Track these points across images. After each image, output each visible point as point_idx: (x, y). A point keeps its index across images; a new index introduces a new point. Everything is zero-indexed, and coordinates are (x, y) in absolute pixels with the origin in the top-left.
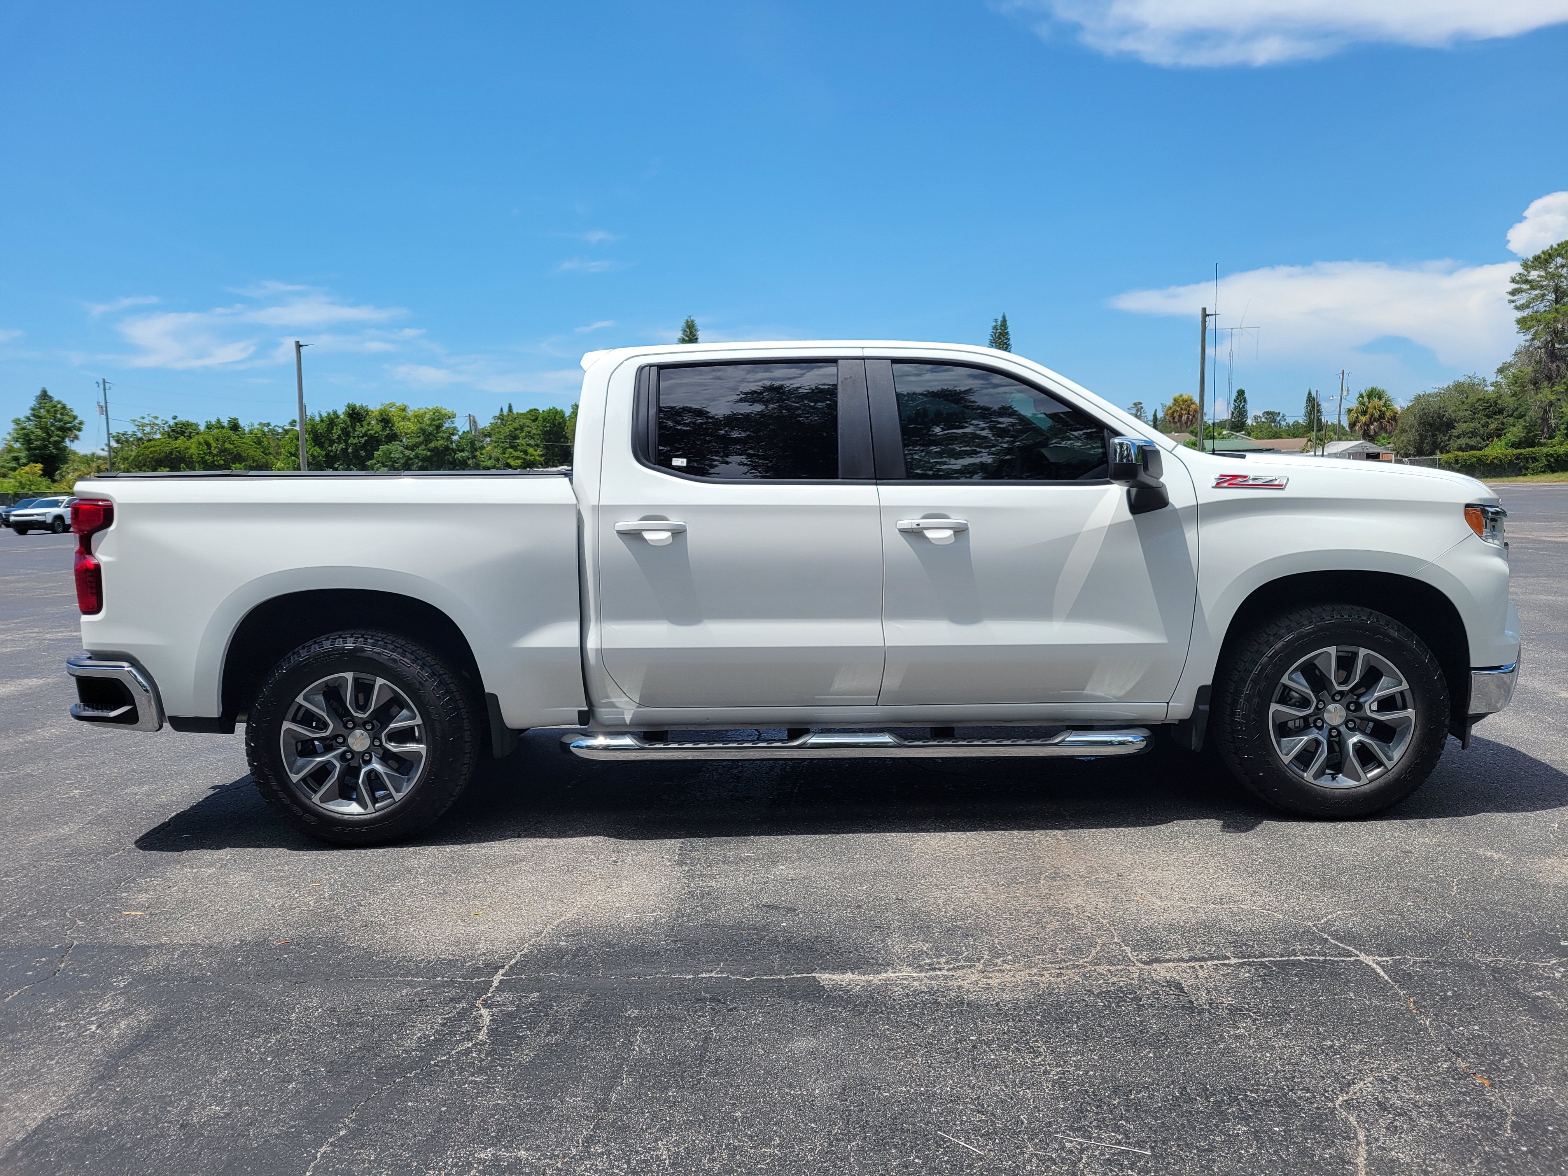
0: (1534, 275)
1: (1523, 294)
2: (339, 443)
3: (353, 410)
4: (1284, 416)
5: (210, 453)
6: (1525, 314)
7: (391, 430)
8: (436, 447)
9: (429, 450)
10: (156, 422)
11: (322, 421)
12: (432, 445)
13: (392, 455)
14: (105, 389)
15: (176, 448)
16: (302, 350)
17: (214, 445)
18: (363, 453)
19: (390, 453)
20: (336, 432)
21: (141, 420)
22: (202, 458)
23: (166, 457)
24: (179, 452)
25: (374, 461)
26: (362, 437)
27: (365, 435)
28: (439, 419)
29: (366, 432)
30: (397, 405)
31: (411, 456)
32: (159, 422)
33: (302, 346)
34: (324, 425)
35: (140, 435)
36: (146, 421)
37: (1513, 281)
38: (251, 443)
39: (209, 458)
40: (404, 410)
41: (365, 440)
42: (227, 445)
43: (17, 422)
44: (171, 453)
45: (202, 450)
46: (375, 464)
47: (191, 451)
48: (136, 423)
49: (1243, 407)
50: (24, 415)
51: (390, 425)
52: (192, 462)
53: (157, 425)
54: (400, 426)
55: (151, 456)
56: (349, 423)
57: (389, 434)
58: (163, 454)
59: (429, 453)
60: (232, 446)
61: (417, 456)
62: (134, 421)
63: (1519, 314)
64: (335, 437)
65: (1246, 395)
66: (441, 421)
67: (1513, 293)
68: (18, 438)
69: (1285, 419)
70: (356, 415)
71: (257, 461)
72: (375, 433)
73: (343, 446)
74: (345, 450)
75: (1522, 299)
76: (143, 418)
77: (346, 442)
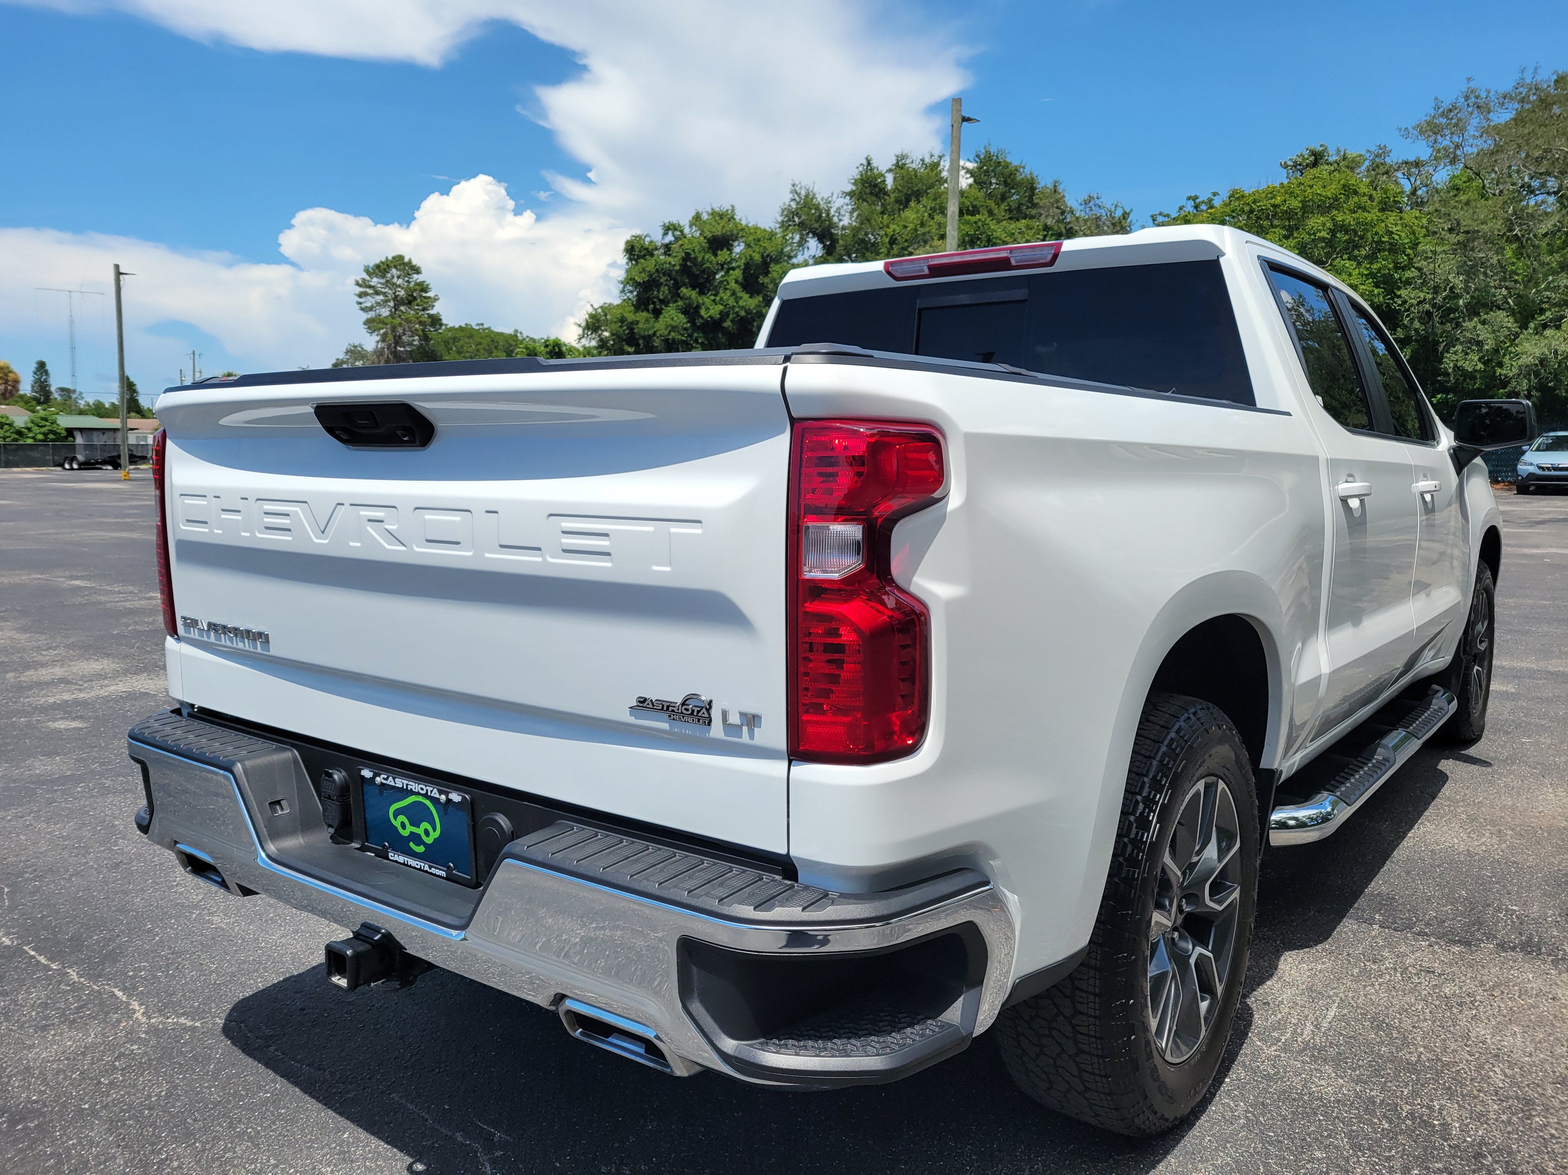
0: (375, 281)
1: (368, 297)
4: (81, 393)
6: (369, 316)
37: (358, 284)
49: (46, 381)
63: (365, 316)
65: (47, 367)
67: (360, 295)
69: (83, 398)
75: (369, 302)
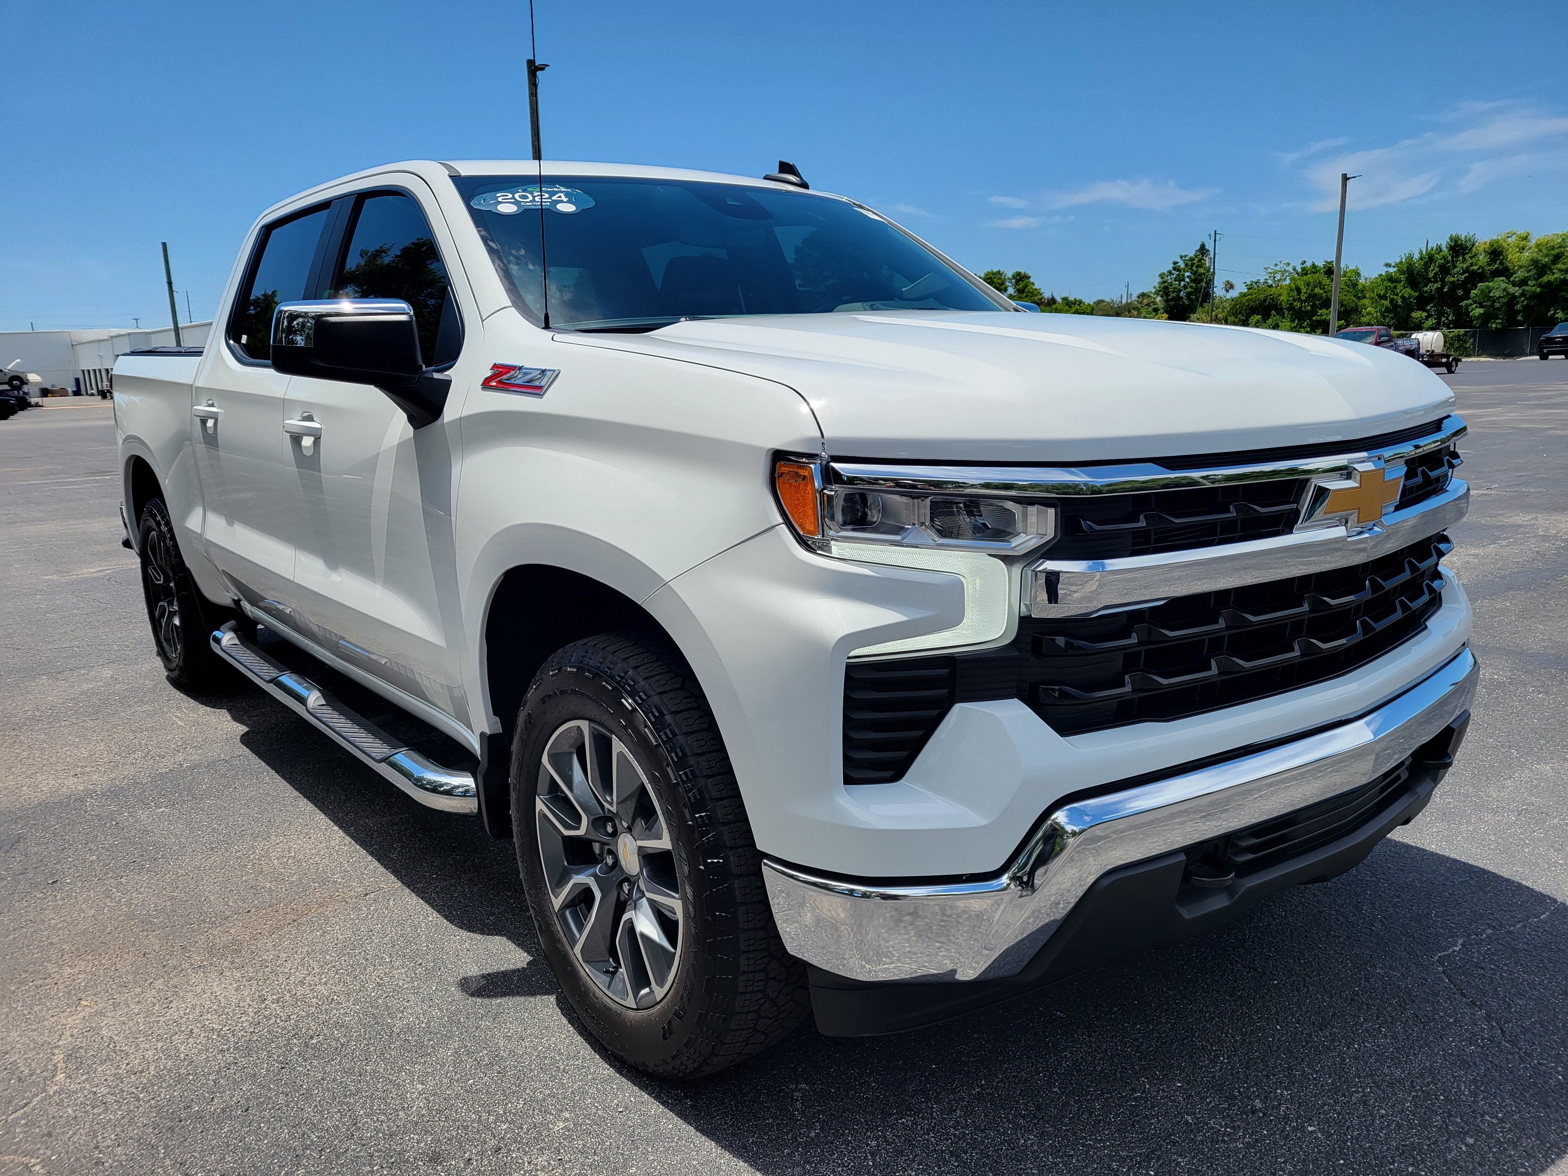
2: (1436, 282)
3: (1456, 242)
5: (1300, 299)
7: (1501, 263)
8: (1549, 282)
9: (1540, 286)
10: (1287, 269)
11: (1421, 259)
12: (1545, 279)
13: (1491, 294)
14: (1215, 241)
15: (1271, 295)
16: (1349, 183)
17: (1304, 290)
18: (1460, 293)
19: (1490, 292)
20: (1433, 270)
21: (1274, 267)
22: (1292, 304)
23: (1260, 304)
24: (1272, 299)
25: (1470, 301)
26: (1462, 274)
27: (1466, 270)
28: (1560, 247)
29: (1467, 267)
30: (1519, 233)
31: (1517, 294)
32: (1290, 269)
33: (1349, 178)
34: (1422, 263)
35: (1270, 282)
36: (1278, 268)
38: (1344, 287)
39: (1297, 304)
40: (1525, 238)
41: (1465, 277)
42: (1317, 290)
43: (1162, 276)
44: (1265, 300)
45: (1292, 296)
46: (1471, 305)
47: (1282, 298)
48: (1269, 270)
50: (1168, 269)
51: (1501, 258)
52: (1282, 309)
53: (1288, 271)
54: (1513, 257)
55: (1247, 304)
56: (1450, 258)
57: (1497, 268)
58: (1257, 302)
59: (1538, 290)
60: (1322, 291)
61: (1523, 294)
62: (1266, 269)
64: (1431, 275)
66: (1562, 249)
68: (1159, 291)
70: (1459, 248)
71: (1345, 306)
72: (1478, 269)
73: (1438, 285)
74: (1439, 290)
76: (1276, 265)
77: (1442, 280)
